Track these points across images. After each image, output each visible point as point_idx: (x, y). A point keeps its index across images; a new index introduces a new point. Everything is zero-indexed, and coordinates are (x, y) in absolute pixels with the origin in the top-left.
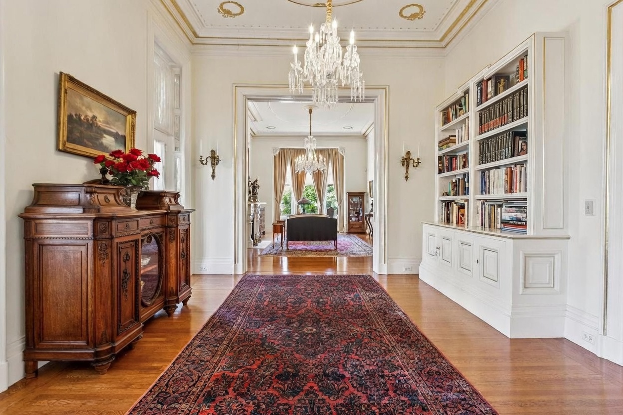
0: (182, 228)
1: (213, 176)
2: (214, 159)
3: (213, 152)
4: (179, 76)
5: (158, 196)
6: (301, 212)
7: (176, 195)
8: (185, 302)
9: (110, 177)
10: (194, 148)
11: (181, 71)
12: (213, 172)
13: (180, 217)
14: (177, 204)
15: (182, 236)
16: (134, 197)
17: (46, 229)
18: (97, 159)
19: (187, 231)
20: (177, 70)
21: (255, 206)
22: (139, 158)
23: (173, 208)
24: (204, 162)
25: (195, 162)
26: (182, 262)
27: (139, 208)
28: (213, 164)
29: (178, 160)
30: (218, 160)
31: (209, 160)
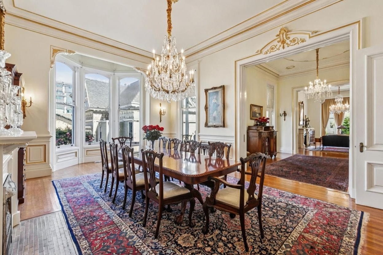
0: (274, 136)
1: (285, 120)
2: (285, 114)
3: (285, 112)
4: (273, 89)
5: (268, 127)
6: (341, 133)
7: (273, 127)
8: (275, 156)
9: (258, 123)
10: (278, 110)
11: (274, 87)
12: (285, 119)
13: (274, 133)
14: (273, 129)
15: (275, 138)
16: (263, 128)
17: (250, 134)
18: (256, 120)
19: (276, 137)
20: (272, 87)
21: (307, 130)
22: (265, 119)
23: (272, 130)
24: (281, 115)
25: (279, 116)
26: (274, 145)
27: (264, 130)
28: (285, 116)
29: (273, 115)
30: (286, 115)
31: (283, 115)
